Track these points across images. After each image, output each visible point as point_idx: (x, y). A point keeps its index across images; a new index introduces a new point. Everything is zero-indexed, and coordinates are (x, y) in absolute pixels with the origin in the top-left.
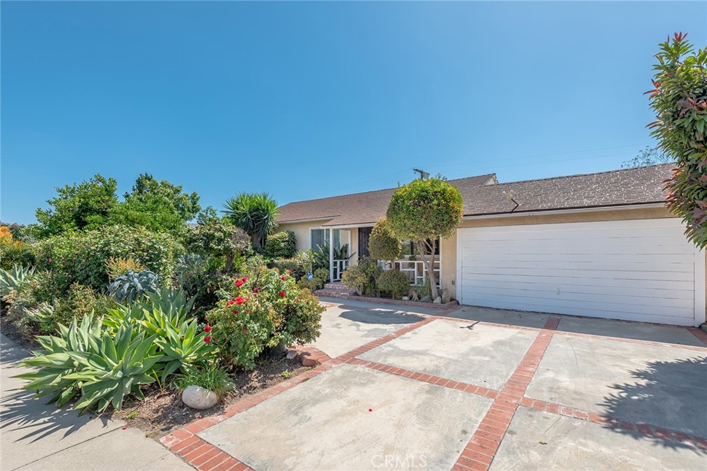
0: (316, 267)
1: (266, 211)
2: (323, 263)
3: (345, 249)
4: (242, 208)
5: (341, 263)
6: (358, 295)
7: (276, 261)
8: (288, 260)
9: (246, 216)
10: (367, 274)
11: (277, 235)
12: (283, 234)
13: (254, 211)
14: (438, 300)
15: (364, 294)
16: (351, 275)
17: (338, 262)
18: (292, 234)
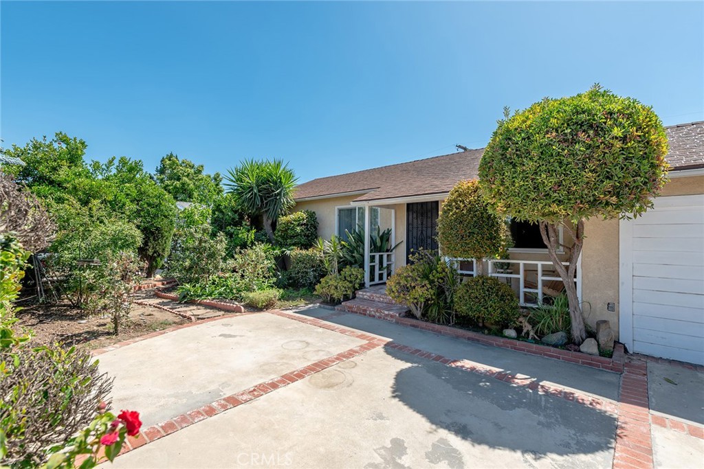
0: (343, 263)
1: (278, 184)
2: (354, 257)
3: (385, 237)
4: (247, 180)
5: (381, 257)
6: (413, 317)
7: (288, 252)
8: (304, 252)
9: (252, 190)
10: (431, 282)
11: (292, 217)
12: (301, 214)
13: (263, 184)
14: (590, 346)
15: (423, 315)
16: (403, 282)
17: (377, 255)
18: (312, 216)
